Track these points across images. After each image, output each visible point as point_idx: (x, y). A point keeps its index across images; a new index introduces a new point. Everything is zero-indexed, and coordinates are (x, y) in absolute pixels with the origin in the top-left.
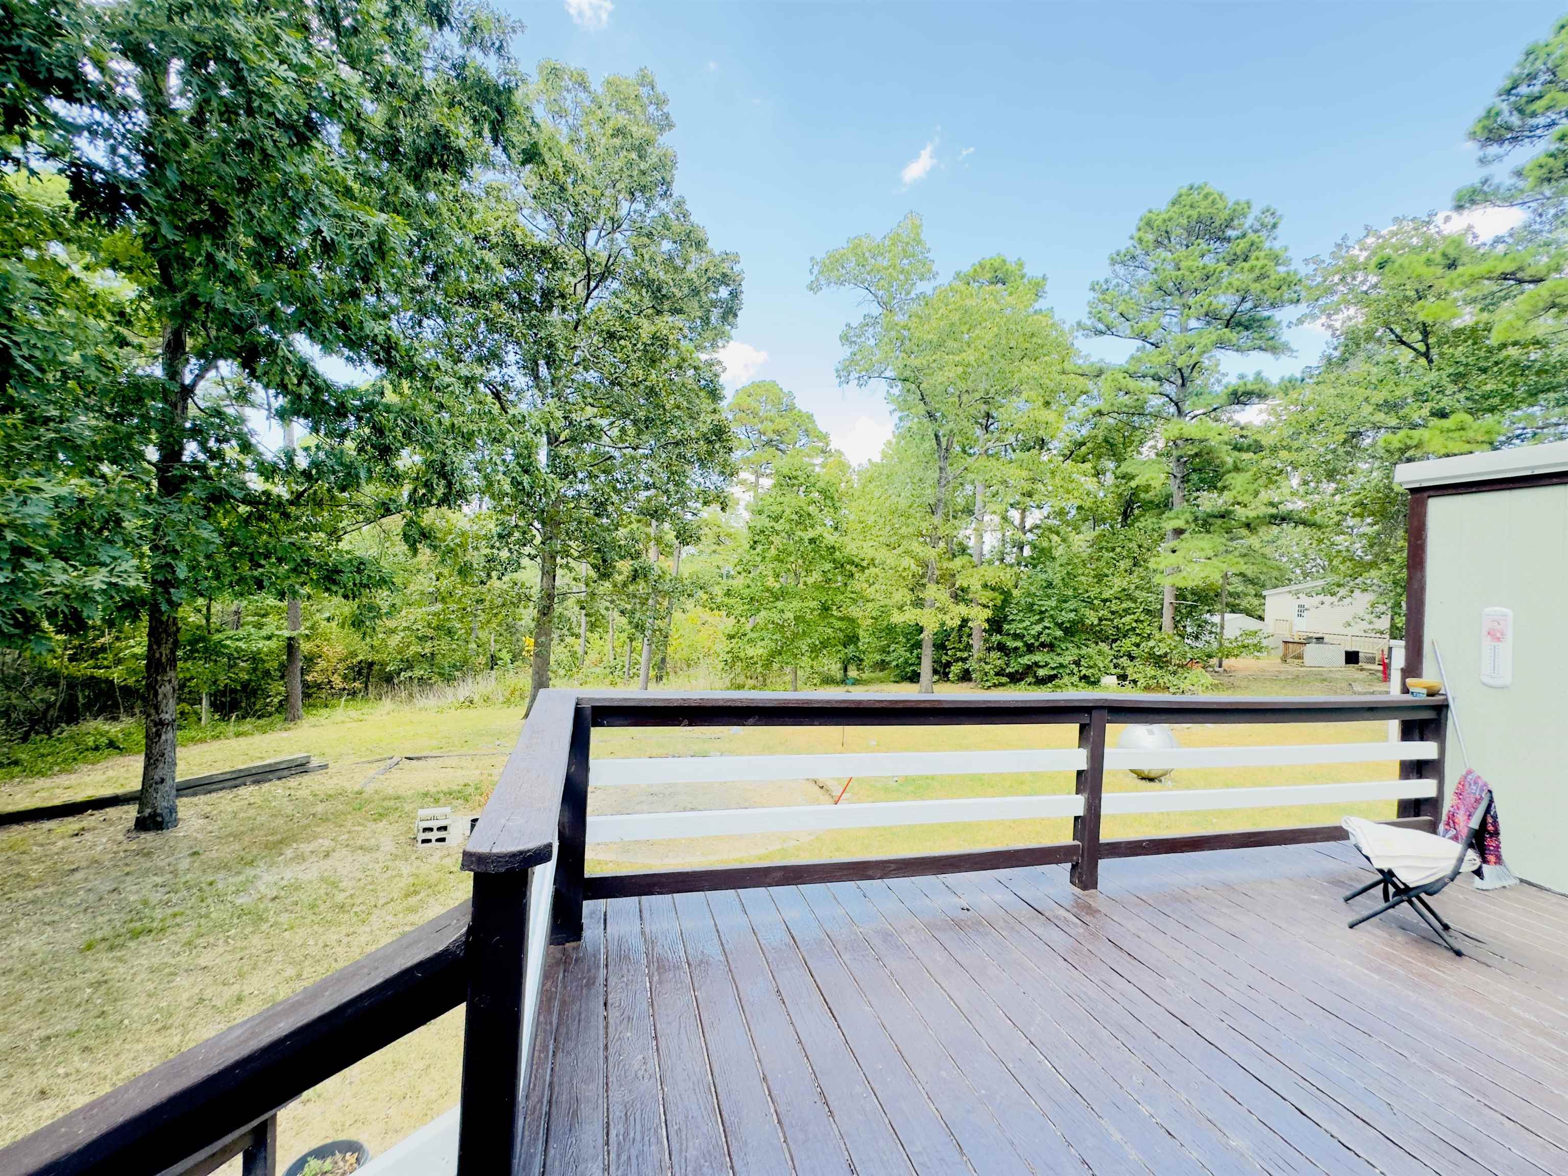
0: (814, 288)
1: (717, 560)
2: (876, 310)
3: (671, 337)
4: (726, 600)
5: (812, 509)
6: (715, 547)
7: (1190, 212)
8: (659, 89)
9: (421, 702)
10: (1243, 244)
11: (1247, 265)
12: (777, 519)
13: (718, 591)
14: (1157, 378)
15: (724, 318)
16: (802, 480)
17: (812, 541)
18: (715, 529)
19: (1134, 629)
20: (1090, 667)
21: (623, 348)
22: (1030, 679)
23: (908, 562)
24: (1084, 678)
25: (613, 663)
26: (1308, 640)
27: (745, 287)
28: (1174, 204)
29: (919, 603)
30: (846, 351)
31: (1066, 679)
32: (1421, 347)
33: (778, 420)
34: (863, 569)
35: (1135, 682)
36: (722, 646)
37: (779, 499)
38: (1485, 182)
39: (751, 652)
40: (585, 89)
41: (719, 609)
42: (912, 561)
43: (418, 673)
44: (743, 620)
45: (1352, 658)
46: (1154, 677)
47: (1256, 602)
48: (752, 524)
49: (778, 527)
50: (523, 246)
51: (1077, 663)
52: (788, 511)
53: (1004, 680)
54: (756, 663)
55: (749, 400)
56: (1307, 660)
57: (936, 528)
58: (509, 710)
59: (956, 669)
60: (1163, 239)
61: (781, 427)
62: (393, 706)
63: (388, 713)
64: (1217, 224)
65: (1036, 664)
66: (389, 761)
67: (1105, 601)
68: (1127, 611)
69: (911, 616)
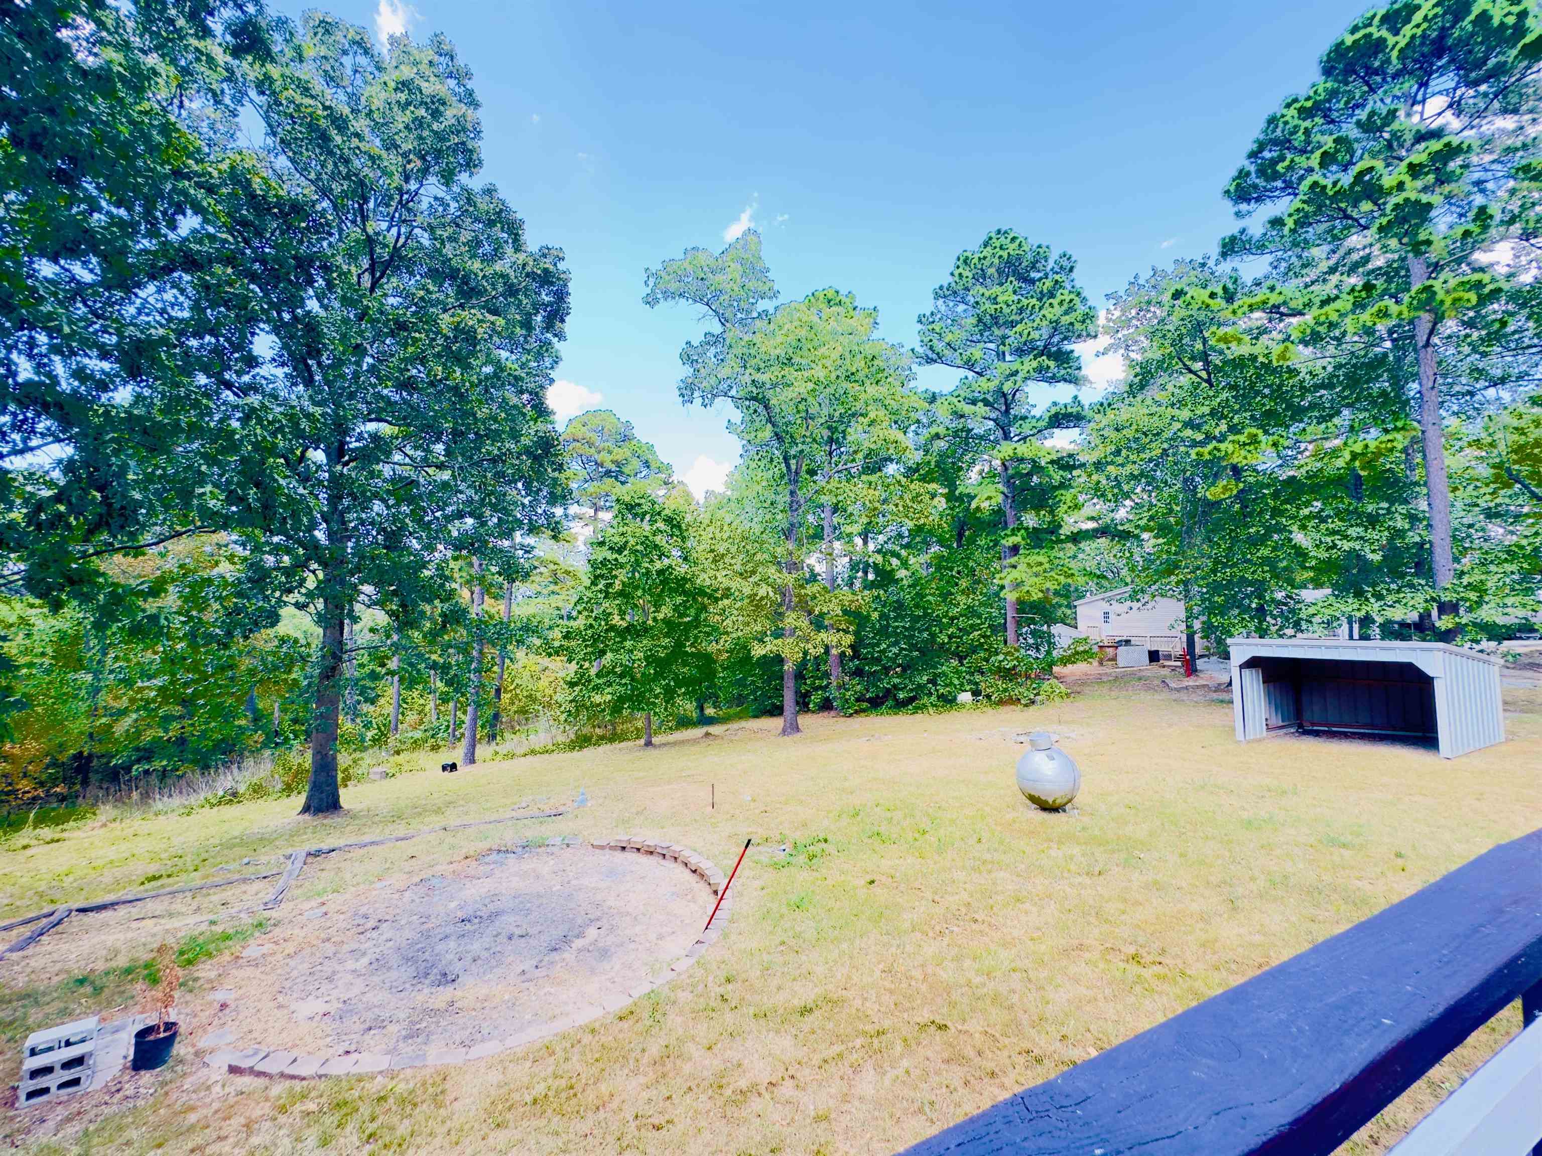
0: (650, 301)
1: (555, 601)
2: (717, 329)
3: (480, 330)
4: (565, 643)
5: (658, 539)
6: (552, 587)
7: (1001, 253)
8: (460, 61)
9: (160, 803)
10: (1049, 284)
11: (1055, 302)
12: (620, 551)
13: (557, 634)
14: (986, 403)
15: (549, 325)
16: (646, 508)
17: (660, 572)
18: (552, 567)
19: (982, 644)
20: (947, 685)
21: (415, 340)
22: (890, 703)
23: (763, 591)
24: (941, 697)
25: (436, 724)
26: (1119, 644)
27: (572, 287)
28: (985, 246)
29: (778, 634)
30: (687, 371)
31: (925, 700)
32: (1204, 375)
33: (616, 450)
34: (717, 600)
35: (988, 697)
36: (563, 696)
37: (621, 530)
38: (1243, 232)
39: (597, 699)
40: (366, 52)
41: (557, 654)
42: (770, 589)
43: (159, 764)
44: (587, 665)
45: (1154, 656)
46: (1005, 690)
47: (1069, 612)
48: (593, 558)
49: (622, 559)
50: (264, 197)
51: (933, 682)
52: (632, 542)
53: (865, 705)
54: (604, 710)
55: (584, 429)
56: (1121, 662)
57: (791, 554)
58: (287, 800)
59: (816, 698)
60: (981, 277)
61: (619, 458)
62: (114, 813)
63: (104, 825)
64: (1024, 264)
65: (895, 686)
66: (45, 921)
67: (952, 619)
68: (973, 628)
69: (770, 647)
